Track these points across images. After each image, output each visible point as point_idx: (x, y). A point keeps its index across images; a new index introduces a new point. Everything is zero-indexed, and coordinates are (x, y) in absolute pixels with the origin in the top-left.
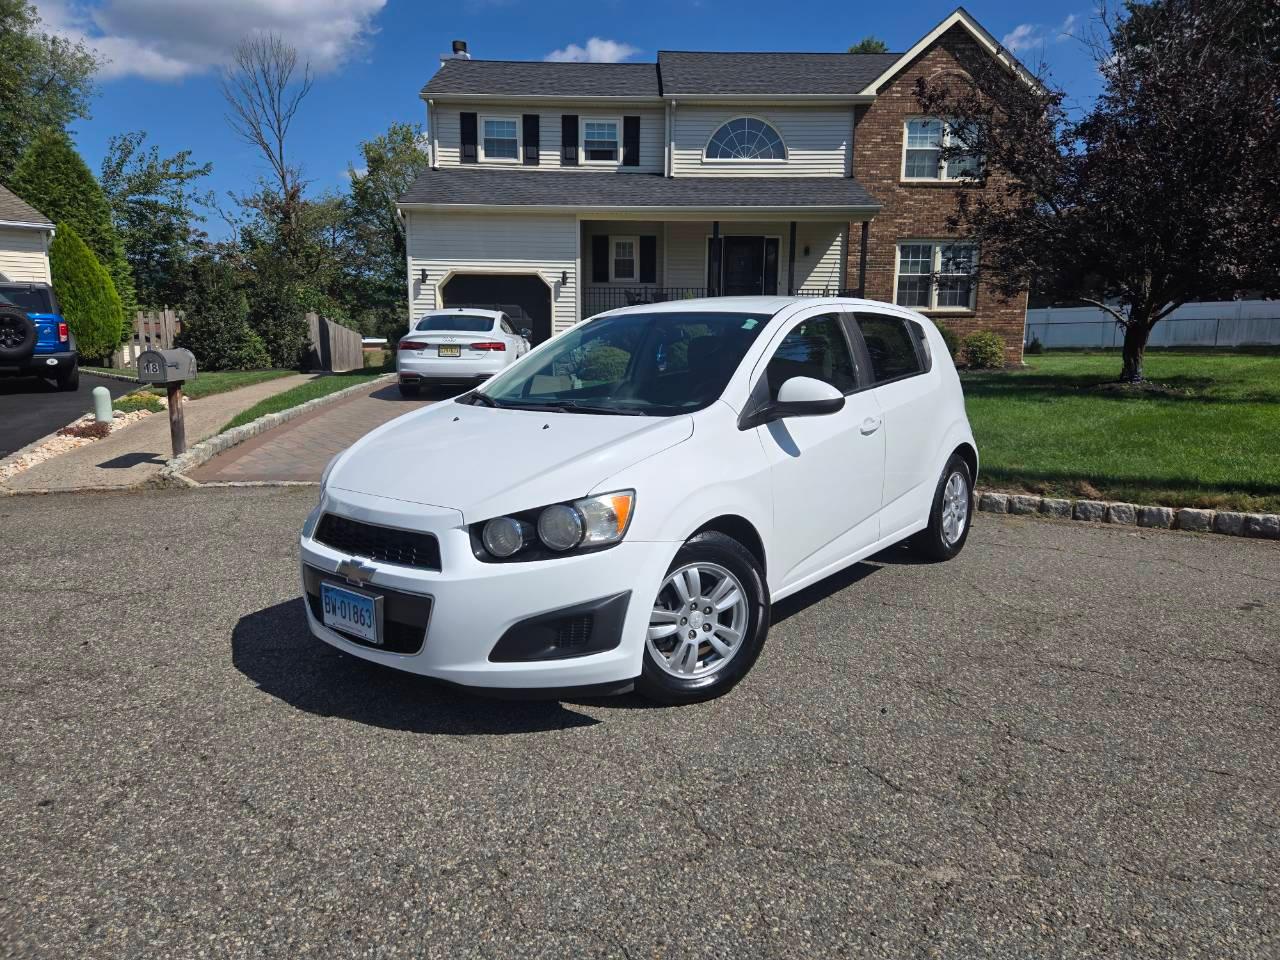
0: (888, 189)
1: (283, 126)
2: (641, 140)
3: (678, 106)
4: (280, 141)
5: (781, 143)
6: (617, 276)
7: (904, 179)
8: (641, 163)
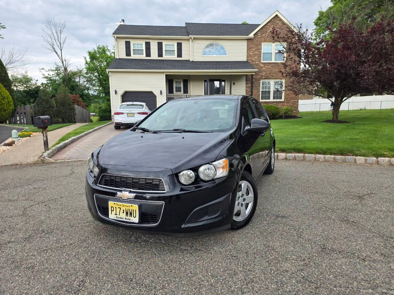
0: (258, 64)
1: (62, 46)
2: (182, 50)
3: (193, 39)
4: (61, 50)
5: (225, 50)
6: (176, 91)
7: (262, 62)
8: (182, 57)
